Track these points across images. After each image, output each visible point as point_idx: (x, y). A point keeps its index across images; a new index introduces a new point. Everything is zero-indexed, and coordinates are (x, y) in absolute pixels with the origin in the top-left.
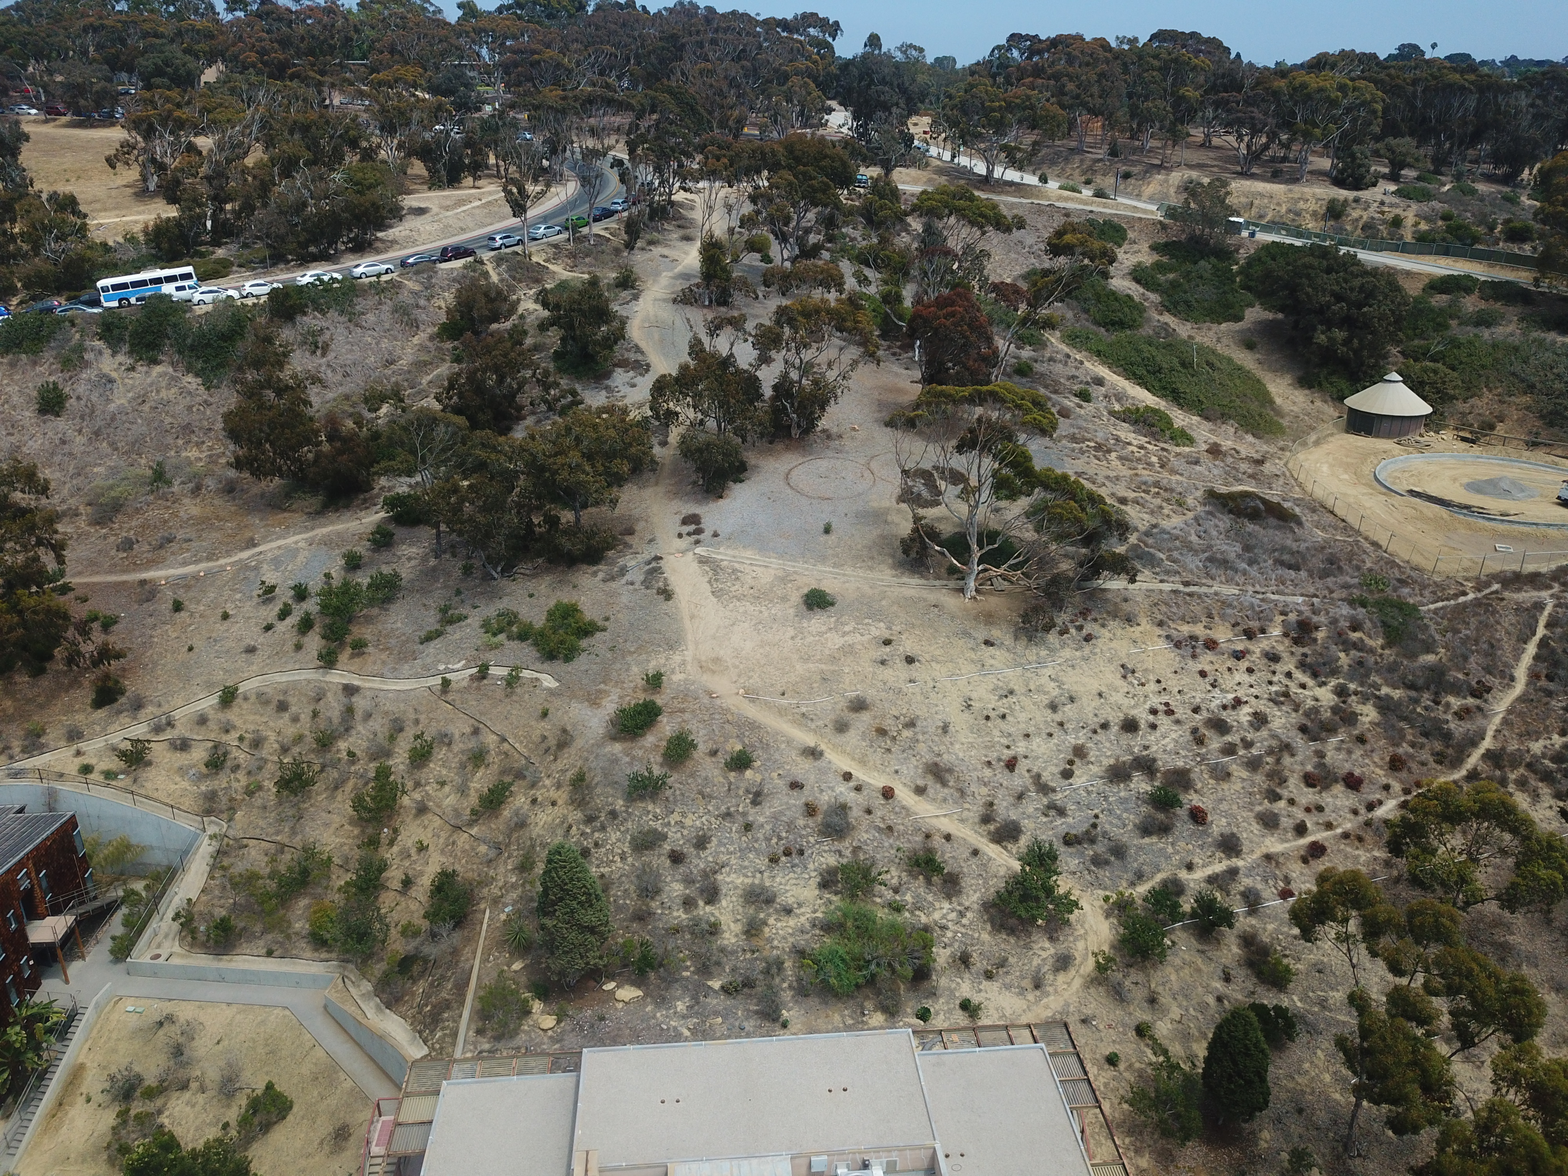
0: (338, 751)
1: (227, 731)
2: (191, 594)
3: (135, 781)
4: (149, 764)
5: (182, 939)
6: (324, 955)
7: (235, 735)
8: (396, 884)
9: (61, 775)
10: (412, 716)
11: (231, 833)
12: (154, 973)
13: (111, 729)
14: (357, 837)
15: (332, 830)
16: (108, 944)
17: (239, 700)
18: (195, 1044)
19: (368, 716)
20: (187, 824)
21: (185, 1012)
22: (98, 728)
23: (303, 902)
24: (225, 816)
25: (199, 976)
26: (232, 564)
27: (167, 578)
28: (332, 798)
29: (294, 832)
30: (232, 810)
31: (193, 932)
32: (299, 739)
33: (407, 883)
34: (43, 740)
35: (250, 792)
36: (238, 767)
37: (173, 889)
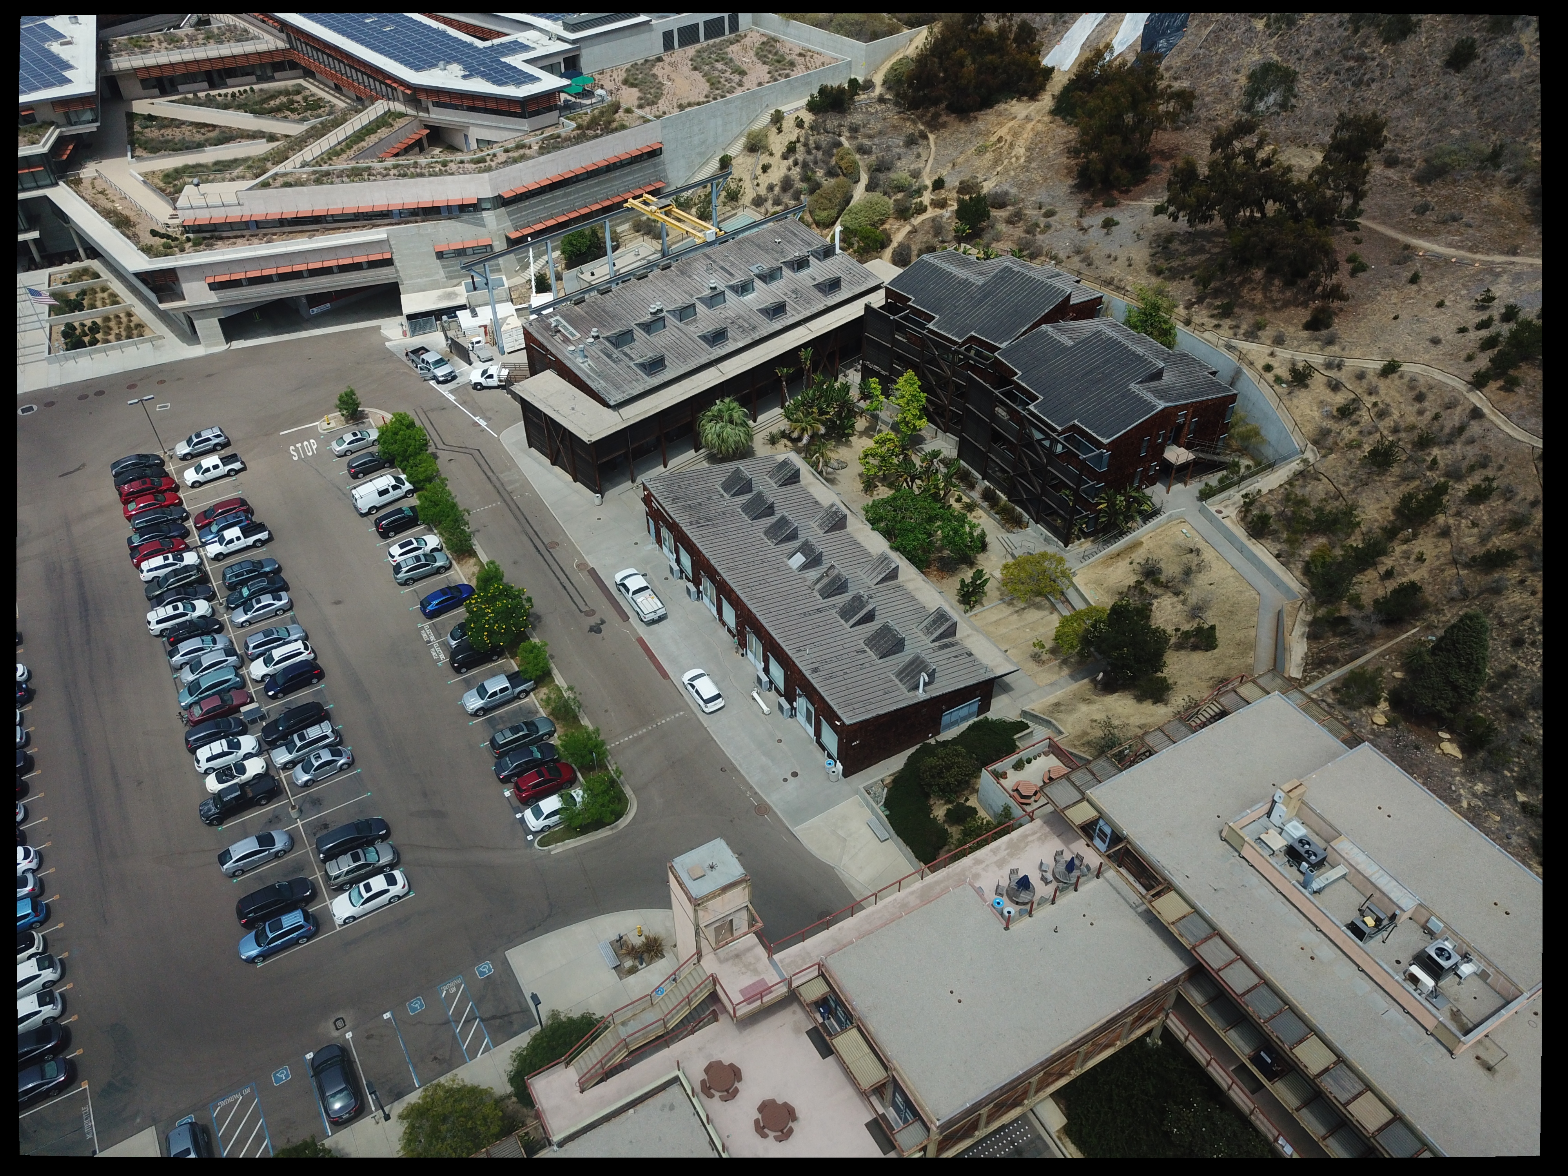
0: (1429, 454)
1: (1370, 394)
2: (1432, 273)
3: (1290, 393)
4: (1306, 386)
5: (1240, 512)
6: (1306, 582)
7: (1373, 399)
8: (1382, 569)
9: (1252, 364)
10: (1501, 462)
11: (1317, 465)
12: (1211, 519)
13: (1302, 349)
14: (1389, 522)
15: (1378, 506)
16: (1201, 486)
17: (1396, 376)
18: (1200, 576)
19: (1471, 441)
20: (1297, 441)
21: (1208, 555)
22: (1296, 343)
23: (1322, 540)
24: (1323, 452)
25: (1231, 538)
26: (1483, 262)
27: (1427, 251)
28: (1397, 485)
29: (1353, 491)
30: (1331, 450)
31: (1247, 511)
32: (1412, 428)
33: (1389, 574)
34: (1259, 333)
35: (1350, 446)
36: (1358, 423)
37: (1258, 478)
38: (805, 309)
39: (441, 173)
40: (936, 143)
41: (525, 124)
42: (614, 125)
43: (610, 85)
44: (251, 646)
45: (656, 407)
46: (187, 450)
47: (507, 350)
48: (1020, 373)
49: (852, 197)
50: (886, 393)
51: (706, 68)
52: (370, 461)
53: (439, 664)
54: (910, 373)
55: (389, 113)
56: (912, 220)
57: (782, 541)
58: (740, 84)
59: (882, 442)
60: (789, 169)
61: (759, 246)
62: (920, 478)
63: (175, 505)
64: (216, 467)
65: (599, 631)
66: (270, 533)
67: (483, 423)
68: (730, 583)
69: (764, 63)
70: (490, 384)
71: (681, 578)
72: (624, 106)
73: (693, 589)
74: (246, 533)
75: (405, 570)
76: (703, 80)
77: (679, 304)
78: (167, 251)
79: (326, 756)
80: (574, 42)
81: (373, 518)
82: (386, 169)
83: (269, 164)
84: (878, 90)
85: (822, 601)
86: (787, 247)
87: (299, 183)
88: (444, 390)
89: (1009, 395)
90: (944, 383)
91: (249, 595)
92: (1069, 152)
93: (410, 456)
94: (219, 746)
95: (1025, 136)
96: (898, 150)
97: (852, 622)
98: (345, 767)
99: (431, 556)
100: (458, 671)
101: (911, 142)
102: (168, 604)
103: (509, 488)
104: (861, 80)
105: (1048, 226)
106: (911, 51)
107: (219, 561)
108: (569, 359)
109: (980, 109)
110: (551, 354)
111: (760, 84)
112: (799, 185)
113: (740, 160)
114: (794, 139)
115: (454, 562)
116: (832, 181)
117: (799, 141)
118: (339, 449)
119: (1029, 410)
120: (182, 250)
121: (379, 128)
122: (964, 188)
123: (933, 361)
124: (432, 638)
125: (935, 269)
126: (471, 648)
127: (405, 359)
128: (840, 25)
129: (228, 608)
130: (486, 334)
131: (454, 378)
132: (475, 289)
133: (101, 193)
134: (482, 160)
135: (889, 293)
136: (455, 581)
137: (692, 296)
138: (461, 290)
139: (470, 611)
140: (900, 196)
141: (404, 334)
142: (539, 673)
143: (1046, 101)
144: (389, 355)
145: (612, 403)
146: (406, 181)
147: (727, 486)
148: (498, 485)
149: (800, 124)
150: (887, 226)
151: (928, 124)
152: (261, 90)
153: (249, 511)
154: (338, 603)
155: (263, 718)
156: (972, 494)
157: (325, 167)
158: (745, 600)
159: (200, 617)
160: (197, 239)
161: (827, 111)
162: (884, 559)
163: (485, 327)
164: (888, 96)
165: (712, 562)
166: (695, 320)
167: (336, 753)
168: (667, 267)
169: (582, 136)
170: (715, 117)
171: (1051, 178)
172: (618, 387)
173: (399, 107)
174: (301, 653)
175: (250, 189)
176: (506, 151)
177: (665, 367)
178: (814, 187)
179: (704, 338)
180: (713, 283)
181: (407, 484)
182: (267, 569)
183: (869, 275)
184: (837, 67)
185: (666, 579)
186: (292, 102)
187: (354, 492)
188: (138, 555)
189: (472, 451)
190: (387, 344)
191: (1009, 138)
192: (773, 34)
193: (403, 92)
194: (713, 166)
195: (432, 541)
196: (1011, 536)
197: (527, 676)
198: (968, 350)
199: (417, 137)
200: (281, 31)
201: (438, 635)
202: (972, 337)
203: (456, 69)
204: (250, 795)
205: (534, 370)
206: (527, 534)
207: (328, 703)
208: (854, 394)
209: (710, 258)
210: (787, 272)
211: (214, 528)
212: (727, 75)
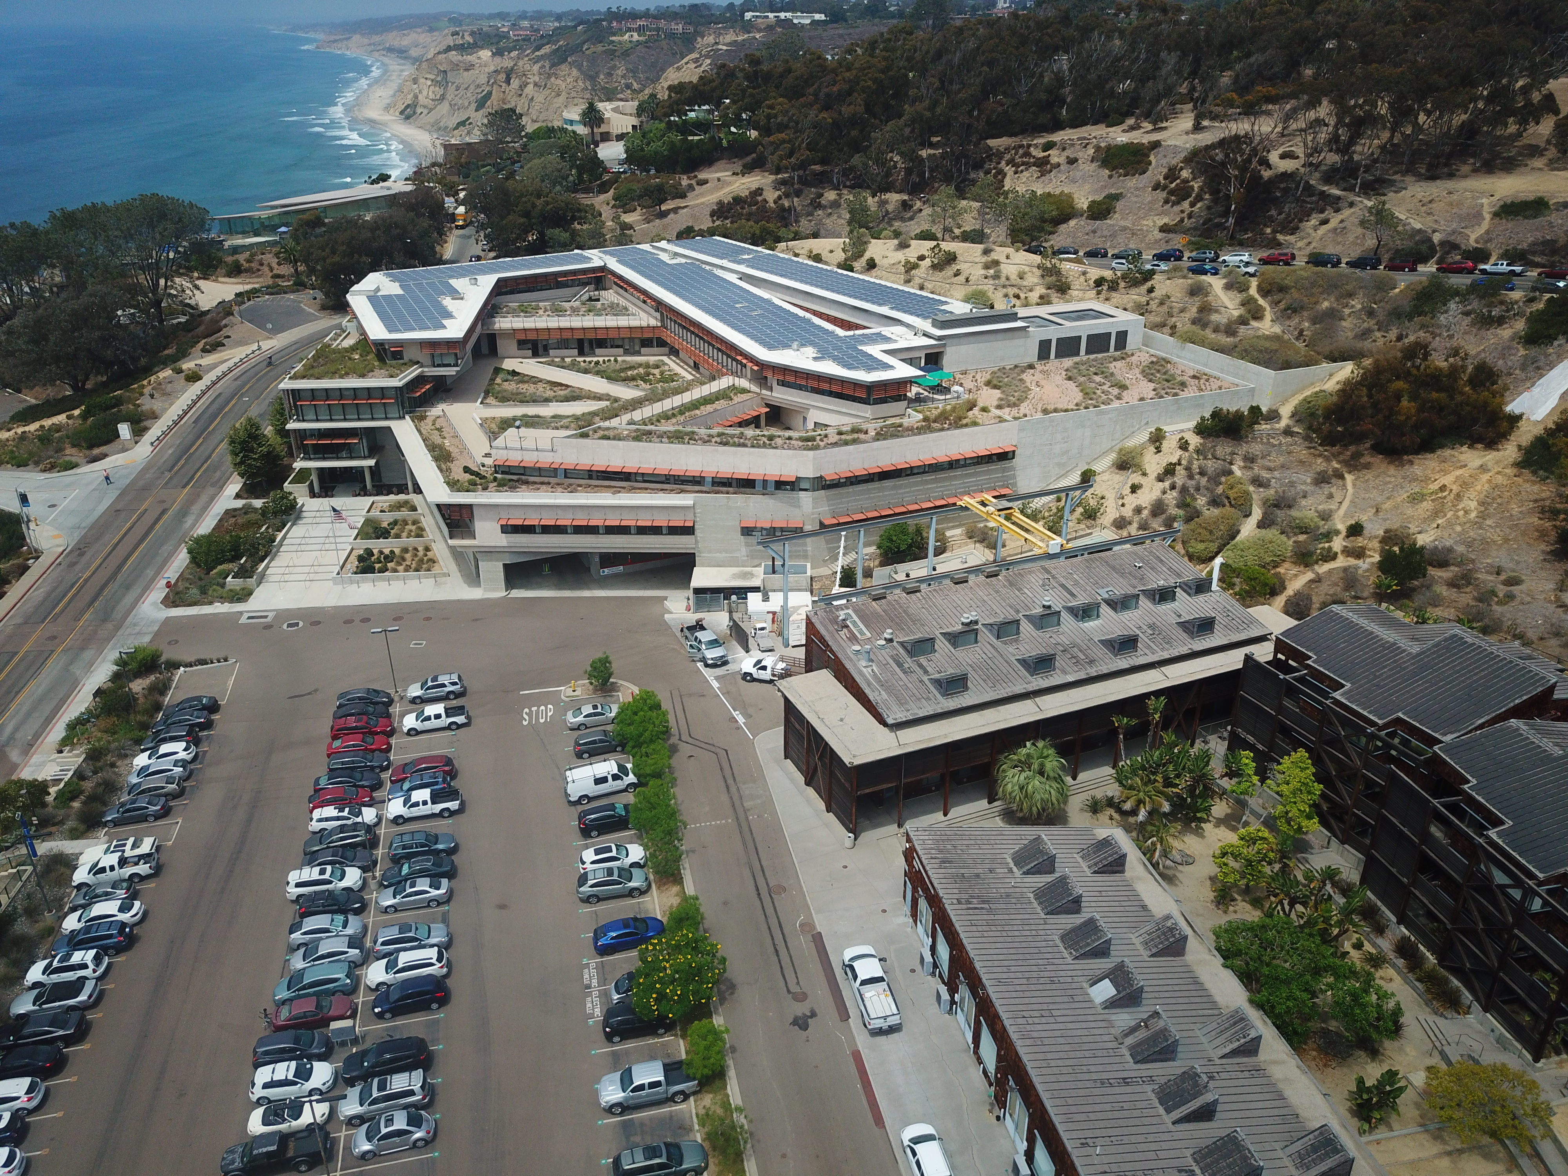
38: (1163, 649)
39: (764, 446)
40: (1354, 485)
41: (868, 411)
42: (964, 421)
43: (969, 384)
44: (381, 940)
45: (946, 736)
46: (419, 693)
47: (792, 643)
48: (1474, 781)
49: (1238, 532)
50: (1263, 774)
51: (1082, 379)
52: (601, 741)
53: (591, 1022)
54: (1302, 753)
55: (733, 388)
56: (1316, 567)
57: (1084, 956)
58: (1119, 398)
59: (1251, 841)
60: (1164, 493)
61: (1114, 568)
62: (1305, 904)
63: (381, 751)
64: (438, 716)
65: (804, 1027)
66: (462, 804)
67: (741, 720)
68: (997, 1003)
69: (1150, 381)
70: (761, 677)
71: (933, 974)
72: (980, 404)
73: (945, 996)
74: (436, 798)
75: (590, 883)
76: (1077, 389)
77: (1000, 619)
78: (470, 487)
79: (400, 1123)
80: (940, 338)
81: (580, 808)
82: (709, 436)
83: (597, 419)
84: (1284, 423)
85: (1131, 1064)
86: (1150, 575)
87: (618, 438)
88: (710, 675)
89: (1453, 808)
90: (1349, 776)
91: (408, 874)
92: (1543, 512)
93: (645, 742)
94: (284, 1070)
95: (1478, 488)
96: (1303, 487)
97: (1177, 1114)
98: (420, 1144)
99: (626, 873)
100: (609, 1037)
101: (1322, 479)
102: (319, 865)
103: (747, 804)
104: (1264, 409)
105: (1510, 597)
106: (1331, 385)
107: (398, 824)
108: (851, 660)
109: (1417, 452)
110: (832, 651)
111: (1142, 399)
112: (1173, 511)
113: (1106, 477)
114: (1174, 460)
115: (653, 886)
116: (1216, 511)
117: (1180, 464)
118: (573, 719)
119: (1487, 837)
120: (485, 489)
121: (718, 399)
122: (1389, 538)
123: (1336, 742)
124: (595, 982)
125: (1350, 625)
126: (633, 1012)
127: (679, 634)
128: (1246, 350)
129: (381, 885)
130: (773, 621)
131: (725, 663)
132: (774, 572)
133: (437, 429)
134: (812, 439)
135: (1280, 646)
136: (647, 911)
137: (1018, 612)
138: (760, 571)
139: (643, 960)
140: (1302, 538)
141: (688, 609)
142: (706, 1071)
143: (1510, 451)
144: (663, 627)
145: (890, 721)
146: (726, 448)
147: (1019, 859)
148: (736, 797)
149: (1184, 445)
150: (1281, 570)
151: (1346, 463)
152: (624, 361)
153: (453, 774)
154: (502, 907)
155: (355, 1041)
156: (1380, 941)
157: (652, 427)
158: (1014, 1036)
159: (344, 889)
160: (503, 479)
161: (1218, 436)
162: (1239, 1020)
163: (774, 613)
164: (1296, 429)
165: (978, 965)
166: (1016, 640)
167: (415, 1121)
168: (995, 575)
169: (927, 426)
170: (1083, 426)
171: (1514, 540)
172: (901, 703)
173: (744, 383)
174: (432, 965)
175: (568, 437)
176: (840, 433)
177: (966, 688)
178: (1192, 515)
179: (1023, 662)
180: (1047, 600)
181: (631, 775)
182: (441, 846)
183: (1254, 621)
184: (1237, 392)
185: (913, 971)
186: (648, 374)
187: (568, 773)
188: (319, 799)
189: (718, 750)
190: (666, 616)
191: (1455, 488)
192: (1164, 355)
193: (752, 369)
194: (1074, 479)
195: (636, 853)
196: (1441, 1022)
197: (691, 1072)
198: (1392, 735)
199: (755, 414)
200: (657, 310)
201: (603, 981)
202: (1399, 720)
203: (810, 351)
204: (290, 1154)
205: (810, 666)
206: (751, 868)
207: (436, 1042)
208: (1217, 767)
209: (1048, 572)
210: (1144, 602)
211: (406, 786)
212: (1105, 387)
